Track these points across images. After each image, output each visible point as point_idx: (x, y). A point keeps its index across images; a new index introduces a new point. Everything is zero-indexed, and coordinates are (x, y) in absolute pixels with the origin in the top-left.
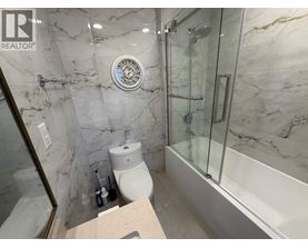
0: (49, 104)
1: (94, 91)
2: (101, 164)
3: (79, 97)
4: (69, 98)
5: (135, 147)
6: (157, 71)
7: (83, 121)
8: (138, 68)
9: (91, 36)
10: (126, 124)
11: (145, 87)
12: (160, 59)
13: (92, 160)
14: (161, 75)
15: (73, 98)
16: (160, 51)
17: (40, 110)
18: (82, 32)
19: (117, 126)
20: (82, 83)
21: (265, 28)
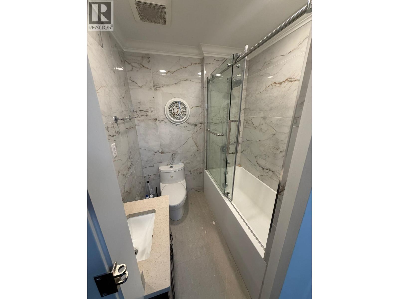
0: (118, 133)
1: (151, 123)
2: (152, 177)
3: (141, 126)
4: (134, 127)
5: (178, 167)
6: (200, 110)
7: (142, 144)
8: (185, 107)
9: (152, 85)
10: (173, 148)
11: (190, 121)
12: (203, 101)
13: (146, 173)
14: (203, 112)
15: (137, 127)
16: (203, 95)
17: (113, 136)
18: (147, 83)
19: (166, 150)
20: (143, 118)
21: (280, 83)
